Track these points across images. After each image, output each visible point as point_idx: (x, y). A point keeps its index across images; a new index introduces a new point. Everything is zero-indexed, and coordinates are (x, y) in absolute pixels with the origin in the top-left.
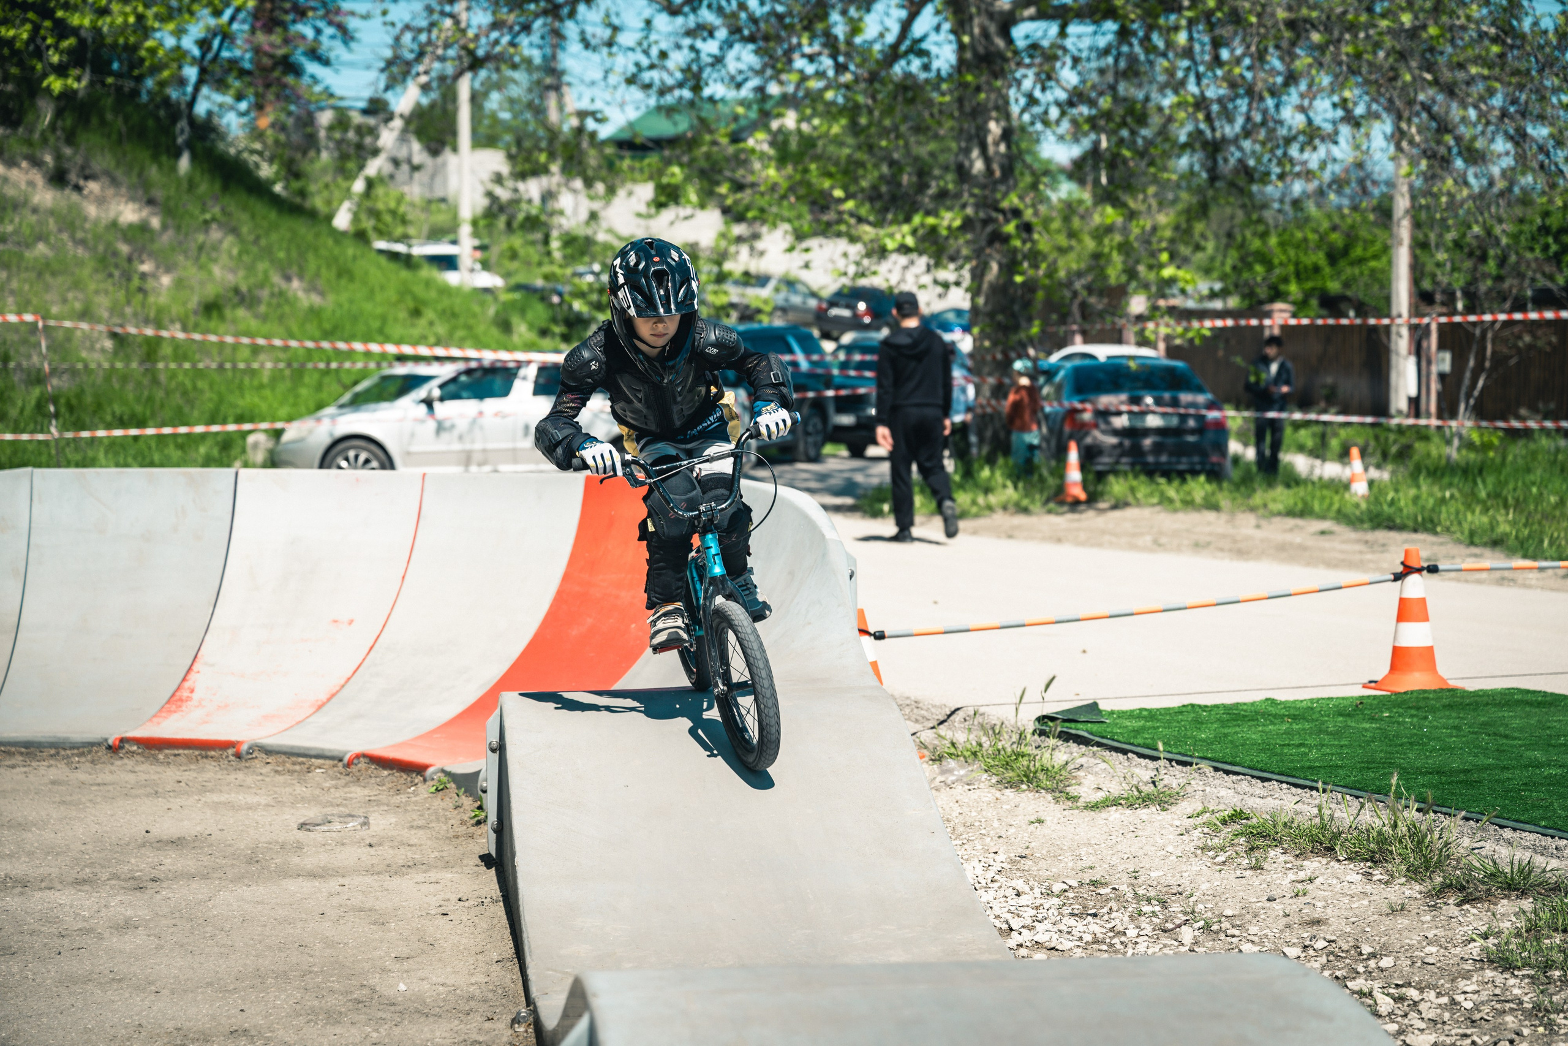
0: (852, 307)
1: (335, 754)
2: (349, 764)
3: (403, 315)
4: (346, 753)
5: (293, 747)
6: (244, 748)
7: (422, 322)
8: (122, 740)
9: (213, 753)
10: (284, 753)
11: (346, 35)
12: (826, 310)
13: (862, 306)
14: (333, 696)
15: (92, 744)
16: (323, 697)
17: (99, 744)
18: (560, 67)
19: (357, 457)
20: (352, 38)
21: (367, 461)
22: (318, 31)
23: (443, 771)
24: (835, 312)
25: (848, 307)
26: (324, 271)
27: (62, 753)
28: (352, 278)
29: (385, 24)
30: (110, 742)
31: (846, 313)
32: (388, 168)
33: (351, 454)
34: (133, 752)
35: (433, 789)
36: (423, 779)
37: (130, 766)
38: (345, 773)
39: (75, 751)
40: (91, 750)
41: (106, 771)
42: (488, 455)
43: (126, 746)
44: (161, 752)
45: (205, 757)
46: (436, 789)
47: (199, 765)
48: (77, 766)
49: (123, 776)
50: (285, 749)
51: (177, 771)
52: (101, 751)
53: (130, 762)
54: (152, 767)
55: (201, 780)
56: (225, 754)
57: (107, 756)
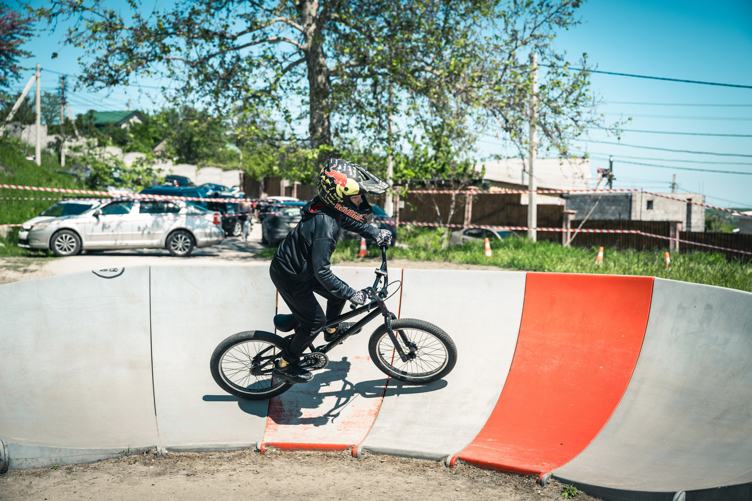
0: (172, 182)
1: (433, 456)
2: (451, 466)
3: (44, 181)
4: (446, 456)
5: (396, 450)
6: (359, 450)
7: (53, 183)
8: (268, 445)
9: (332, 453)
10: (390, 454)
11: (18, 76)
13: (175, 181)
14: (380, 406)
15: (243, 448)
16: (374, 408)
17: (248, 448)
18: (65, 96)
19: (66, 237)
20: (20, 77)
21: (70, 239)
22: (6, 73)
23: (552, 477)
25: (171, 182)
26: (12, 163)
27: (226, 455)
28: (23, 167)
29: (79, 63)
30: (259, 447)
31: (170, 184)
32: (13, 128)
33: (64, 236)
34: (275, 454)
35: (566, 494)
36: (540, 483)
37: (288, 467)
38: (454, 472)
39: (233, 454)
40: (245, 453)
41: (282, 475)
42: (123, 237)
43: (269, 449)
44: (294, 453)
45: (330, 457)
46: (569, 494)
47: (334, 464)
48: (251, 469)
49: (303, 481)
50: (390, 452)
51: (330, 473)
52: (254, 454)
53: (282, 463)
54: (304, 468)
55: (366, 484)
56: (343, 454)
57: (259, 457)
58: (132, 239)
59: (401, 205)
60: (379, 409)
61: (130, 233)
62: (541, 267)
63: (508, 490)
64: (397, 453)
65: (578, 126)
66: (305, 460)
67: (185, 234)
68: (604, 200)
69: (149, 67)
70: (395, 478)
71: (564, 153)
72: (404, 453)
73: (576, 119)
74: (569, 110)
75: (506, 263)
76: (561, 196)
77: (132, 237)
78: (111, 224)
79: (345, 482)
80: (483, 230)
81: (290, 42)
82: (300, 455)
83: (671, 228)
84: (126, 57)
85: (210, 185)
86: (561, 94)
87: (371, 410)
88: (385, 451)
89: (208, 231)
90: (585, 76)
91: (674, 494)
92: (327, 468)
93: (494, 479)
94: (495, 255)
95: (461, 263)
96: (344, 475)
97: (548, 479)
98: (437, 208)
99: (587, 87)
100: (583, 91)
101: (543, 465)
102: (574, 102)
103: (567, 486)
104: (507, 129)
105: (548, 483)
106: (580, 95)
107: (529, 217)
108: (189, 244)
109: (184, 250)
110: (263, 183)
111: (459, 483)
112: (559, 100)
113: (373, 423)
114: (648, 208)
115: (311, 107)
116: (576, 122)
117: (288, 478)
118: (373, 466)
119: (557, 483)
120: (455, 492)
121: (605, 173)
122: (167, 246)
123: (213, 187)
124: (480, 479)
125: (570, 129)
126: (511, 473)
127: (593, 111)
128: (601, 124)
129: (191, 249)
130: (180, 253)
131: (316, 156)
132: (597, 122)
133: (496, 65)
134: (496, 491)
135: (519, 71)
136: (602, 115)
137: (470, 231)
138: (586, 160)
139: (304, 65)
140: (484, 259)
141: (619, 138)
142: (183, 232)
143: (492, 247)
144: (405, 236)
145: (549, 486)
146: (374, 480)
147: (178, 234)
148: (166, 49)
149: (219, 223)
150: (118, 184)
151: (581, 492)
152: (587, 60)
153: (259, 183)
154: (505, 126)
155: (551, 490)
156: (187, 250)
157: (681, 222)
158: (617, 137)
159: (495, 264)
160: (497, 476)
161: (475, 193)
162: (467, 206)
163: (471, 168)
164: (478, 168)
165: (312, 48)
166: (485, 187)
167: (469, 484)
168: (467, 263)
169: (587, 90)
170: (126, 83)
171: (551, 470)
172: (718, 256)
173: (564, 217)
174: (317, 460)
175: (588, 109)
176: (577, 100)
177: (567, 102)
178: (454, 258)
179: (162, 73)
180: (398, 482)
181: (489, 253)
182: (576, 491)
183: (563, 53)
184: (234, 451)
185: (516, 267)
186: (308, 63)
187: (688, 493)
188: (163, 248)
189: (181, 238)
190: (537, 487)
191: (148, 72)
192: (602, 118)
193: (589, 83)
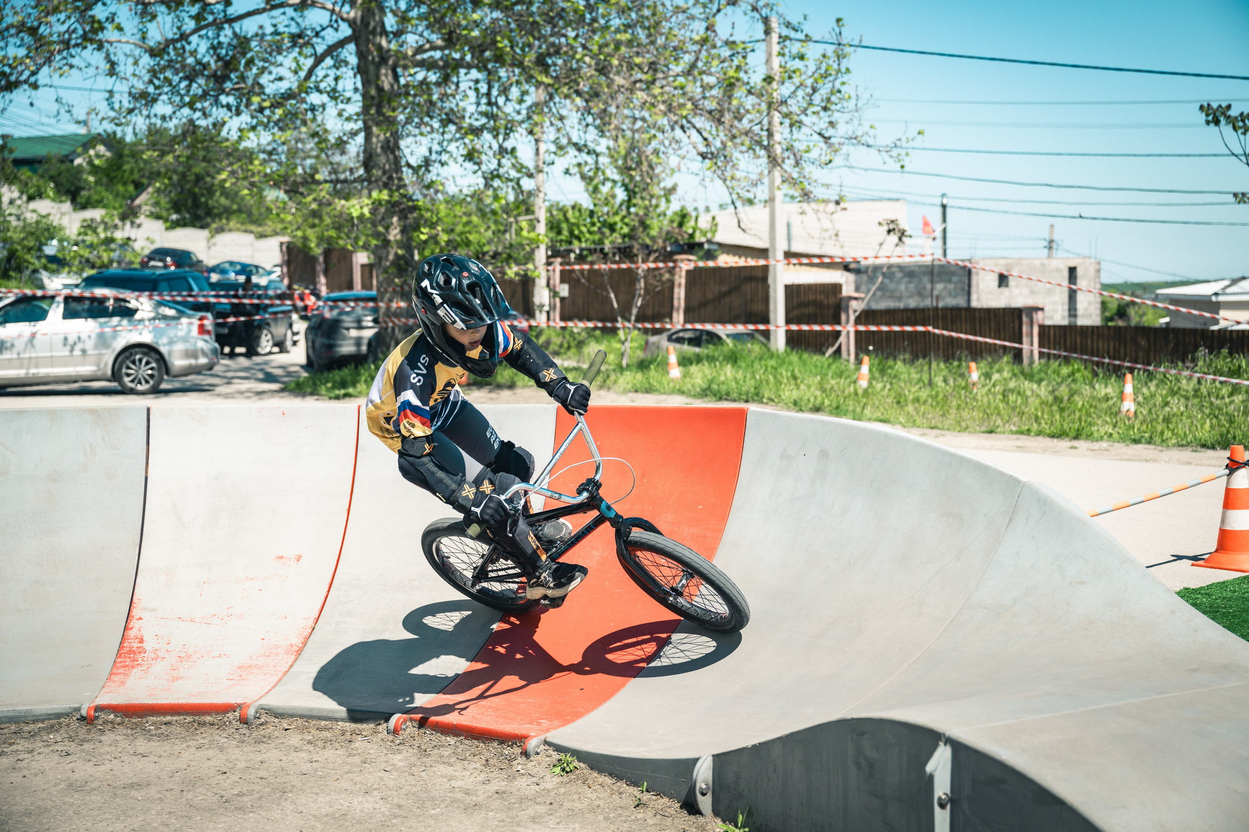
0: (163, 260)
2: (396, 731)
4: (390, 716)
5: (311, 710)
6: (251, 712)
8: (99, 709)
9: (208, 719)
10: (301, 717)
12: (147, 263)
13: (169, 259)
14: (307, 638)
15: (58, 716)
16: (297, 641)
17: (67, 715)
23: (546, 743)
24: (152, 263)
25: (160, 260)
27: (27, 728)
30: (84, 712)
34: (112, 722)
35: (558, 770)
36: (525, 754)
37: (124, 744)
38: (398, 742)
39: (40, 725)
40: (59, 724)
41: (109, 757)
42: (36, 362)
43: (102, 715)
44: (144, 720)
45: (204, 724)
46: (563, 770)
47: (204, 736)
48: (60, 749)
49: (139, 764)
50: (302, 712)
51: (193, 750)
52: (75, 724)
53: (118, 738)
54: (153, 743)
55: (241, 765)
56: (226, 719)
57: (82, 732)
58: (52, 366)
59: (564, 290)
60: (305, 644)
61: (49, 354)
62: (757, 395)
63: (473, 765)
64: (314, 714)
65: (830, 146)
66: (159, 731)
67: (145, 354)
68: (924, 274)
69: (73, 56)
70: (295, 754)
71: (806, 196)
72: (324, 714)
73: (827, 135)
74: (814, 118)
75: (698, 390)
76: (846, 268)
77: (52, 361)
78: (16, 342)
79: (210, 763)
80: (701, 331)
81: (324, 8)
82: (154, 724)
83: (1025, 319)
84: (28, 39)
85: (232, 263)
86: (794, 92)
87: (291, 645)
88: (294, 712)
89: (189, 346)
90: (840, 57)
91: (696, 761)
92: (191, 743)
93: (459, 750)
94: (685, 375)
95: (625, 392)
96: (211, 753)
97: (538, 746)
98: (612, 296)
99: (845, 78)
100: (838, 85)
101: (539, 724)
102: (823, 104)
103: (562, 756)
104: (703, 156)
105: (538, 754)
106: (832, 93)
107: (772, 307)
108: (155, 373)
109: (147, 382)
110: (321, 259)
111: (398, 760)
112: (790, 102)
113: (291, 666)
114: (1000, 286)
115: (365, 122)
116: (827, 139)
117: (115, 762)
118: (270, 738)
119: (551, 752)
120: (382, 774)
121: (891, 227)
122: (116, 376)
123: (238, 267)
124: (436, 751)
125: (814, 154)
126: (487, 739)
127: (856, 122)
128: (871, 141)
129: (161, 380)
130: (139, 388)
131: (366, 211)
132: (863, 140)
133: (679, 41)
134: (450, 769)
135: (726, 52)
136: (871, 127)
137: (681, 334)
138: (842, 205)
139: (351, 47)
140: (665, 382)
141: (902, 167)
142: (145, 350)
143: (685, 362)
144: (561, 346)
145: (539, 757)
146: (259, 759)
147: (136, 354)
148: (96, 25)
149: (208, 332)
150: (54, 266)
151: (582, 765)
152: (843, 29)
153: (313, 260)
154: (703, 149)
155: (539, 764)
156: (152, 382)
157: (1042, 309)
158: (899, 165)
159: (681, 392)
160: (467, 746)
161: (691, 266)
162: (676, 290)
163: (692, 223)
164: (704, 223)
165: (363, 17)
166: (710, 255)
167: (413, 759)
168: (636, 391)
169: (843, 83)
170: (35, 86)
171: (547, 731)
172: (1076, 366)
173: (843, 304)
174: (179, 730)
175: (847, 117)
176: (828, 100)
177: (810, 104)
178: (615, 382)
179: (97, 68)
180: (297, 761)
181: (675, 372)
182: (576, 763)
183: (801, 19)
184: (43, 721)
185: (715, 395)
186: (357, 45)
187: (716, 757)
188: (109, 380)
189: (140, 360)
190: (521, 760)
191: (71, 66)
192: (872, 132)
193: (848, 70)
